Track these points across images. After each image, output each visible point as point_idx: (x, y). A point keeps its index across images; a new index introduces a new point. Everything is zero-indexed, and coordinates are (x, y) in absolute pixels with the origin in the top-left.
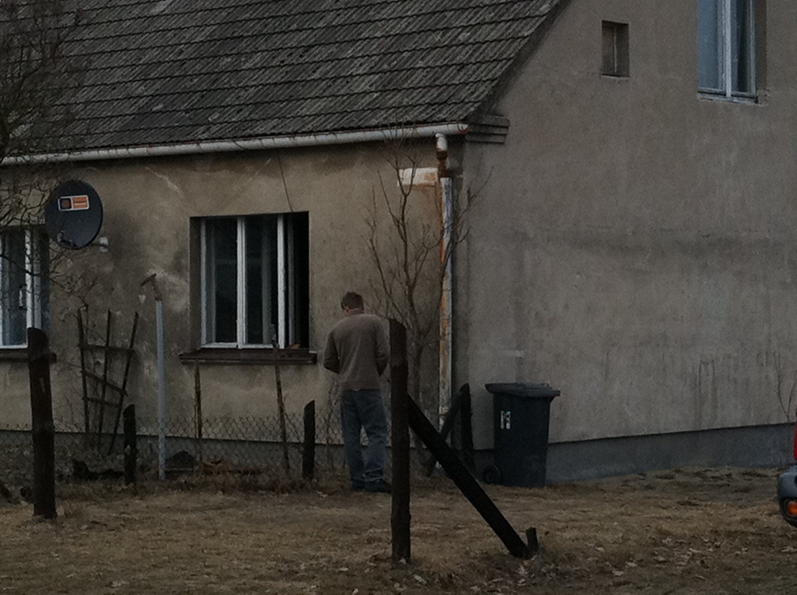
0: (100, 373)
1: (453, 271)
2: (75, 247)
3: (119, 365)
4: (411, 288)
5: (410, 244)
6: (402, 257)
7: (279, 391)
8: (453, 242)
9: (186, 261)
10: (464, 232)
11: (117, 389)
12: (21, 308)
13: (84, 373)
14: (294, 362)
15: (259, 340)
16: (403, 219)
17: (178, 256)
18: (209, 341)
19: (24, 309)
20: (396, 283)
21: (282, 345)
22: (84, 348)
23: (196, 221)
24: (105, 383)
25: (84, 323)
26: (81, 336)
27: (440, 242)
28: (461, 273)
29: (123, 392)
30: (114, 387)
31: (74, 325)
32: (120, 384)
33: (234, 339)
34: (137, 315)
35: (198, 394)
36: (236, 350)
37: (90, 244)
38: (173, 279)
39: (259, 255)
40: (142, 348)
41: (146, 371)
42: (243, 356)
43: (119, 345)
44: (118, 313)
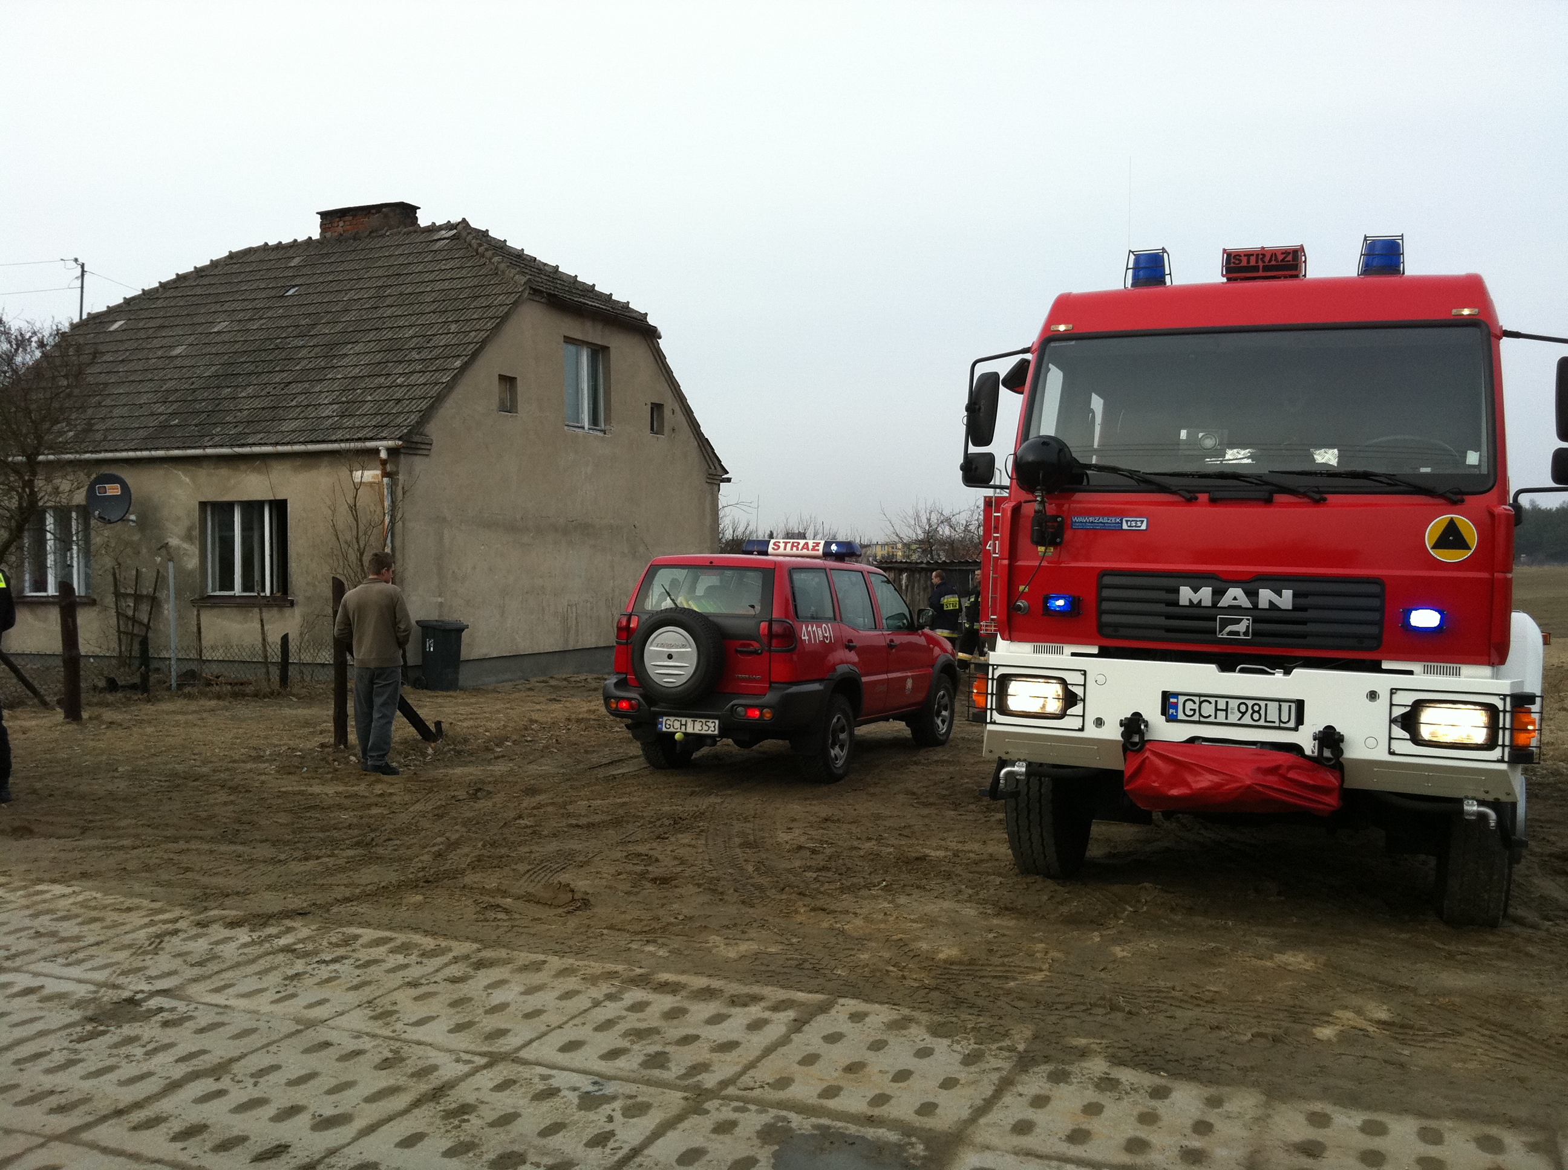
0: (130, 613)
1: (392, 542)
2: (110, 522)
3: (145, 607)
4: (362, 554)
5: (361, 525)
6: (355, 533)
7: (262, 625)
8: (393, 521)
9: (196, 533)
10: (399, 516)
11: (144, 625)
12: (69, 566)
13: (117, 612)
14: (277, 605)
15: (253, 591)
16: (355, 506)
17: (190, 529)
18: (214, 590)
19: (71, 566)
20: (350, 551)
21: (268, 592)
22: (118, 595)
23: (203, 505)
24: (134, 620)
25: (118, 576)
26: (116, 585)
27: (383, 521)
28: (398, 544)
29: (148, 627)
30: (141, 623)
31: (110, 578)
32: (146, 621)
33: (232, 589)
34: (158, 572)
35: (199, 629)
36: (234, 597)
37: (122, 519)
38: (185, 546)
39: (251, 529)
40: (162, 595)
41: (166, 612)
42: (238, 601)
43: (145, 592)
44: (144, 570)
